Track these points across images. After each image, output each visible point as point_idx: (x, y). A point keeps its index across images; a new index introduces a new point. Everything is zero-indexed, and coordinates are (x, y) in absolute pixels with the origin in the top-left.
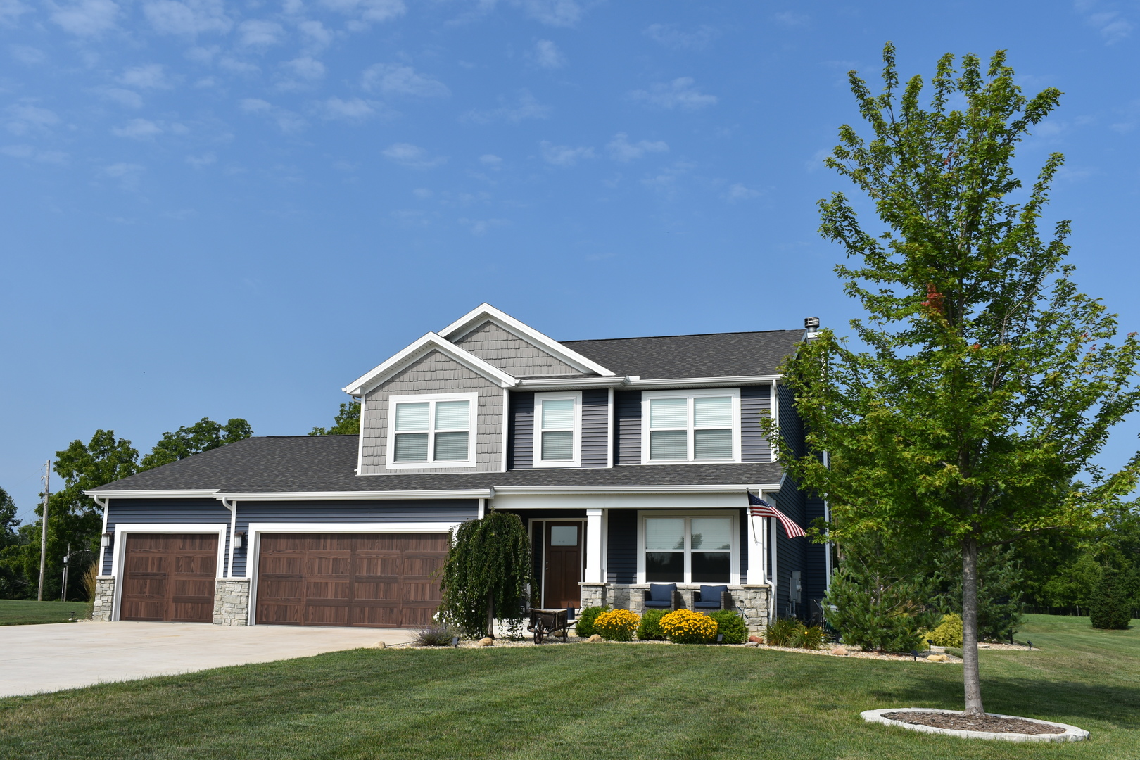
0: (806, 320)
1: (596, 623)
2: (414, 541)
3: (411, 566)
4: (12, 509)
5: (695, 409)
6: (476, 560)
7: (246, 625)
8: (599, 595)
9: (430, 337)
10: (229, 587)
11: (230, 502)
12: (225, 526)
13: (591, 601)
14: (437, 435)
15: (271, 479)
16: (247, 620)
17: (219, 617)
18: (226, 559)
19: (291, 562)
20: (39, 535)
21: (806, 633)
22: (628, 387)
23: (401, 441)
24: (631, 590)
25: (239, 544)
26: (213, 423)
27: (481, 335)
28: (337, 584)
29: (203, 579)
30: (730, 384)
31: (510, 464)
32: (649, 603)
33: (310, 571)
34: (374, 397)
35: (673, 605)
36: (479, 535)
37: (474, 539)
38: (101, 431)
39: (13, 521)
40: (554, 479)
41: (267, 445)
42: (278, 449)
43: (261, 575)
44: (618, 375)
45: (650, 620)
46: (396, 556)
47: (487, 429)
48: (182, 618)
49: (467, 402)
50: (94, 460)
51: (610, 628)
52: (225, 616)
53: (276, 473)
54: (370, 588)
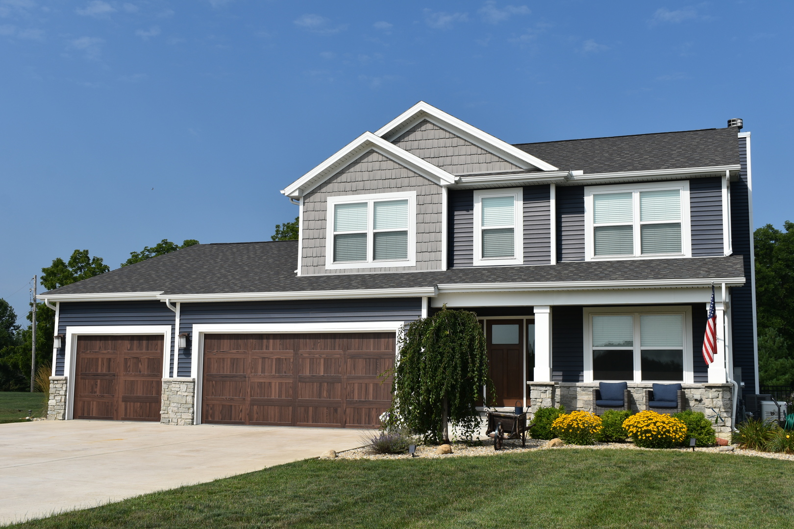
0: (729, 121)
1: (554, 425)
2: (357, 340)
3: (354, 365)
4: (13, 317)
5: (641, 204)
6: (430, 360)
7: (193, 424)
8: (549, 394)
9: (367, 136)
10: (174, 387)
11: (174, 304)
12: (170, 327)
13: (540, 400)
14: (376, 235)
15: (213, 282)
16: (193, 419)
17: (166, 416)
18: (172, 360)
19: (234, 362)
20: (30, 337)
21: (788, 437)
22: (570, 183)
23: (339, 241)
24: (578, 389)
25: (184, 345)
26: (171, 244)
27: (418, 134)
28: (281, 384)
29: (150, 379)
30: (679, 177)
31: (450, 263)
32: (600, 402)
33: (253, 371)
34: (312, 199)
35: (626, 404)
36: (433, 334)
37: (428, 338)
38: (78, 251)
39: (14, 326)
40: (499, 277)
41: (211, 251)
42: (221, 254)
43: (205, 375)
44: (561, 169)
45: (610, 421)
46: (338, 356)
47: (427, 227)
48: (132, 417)
49: (405, 201)
50: (73, 274)
51: (571, 431)
52: (172, 415)
53: (218, 275)
54: (313, 389)
